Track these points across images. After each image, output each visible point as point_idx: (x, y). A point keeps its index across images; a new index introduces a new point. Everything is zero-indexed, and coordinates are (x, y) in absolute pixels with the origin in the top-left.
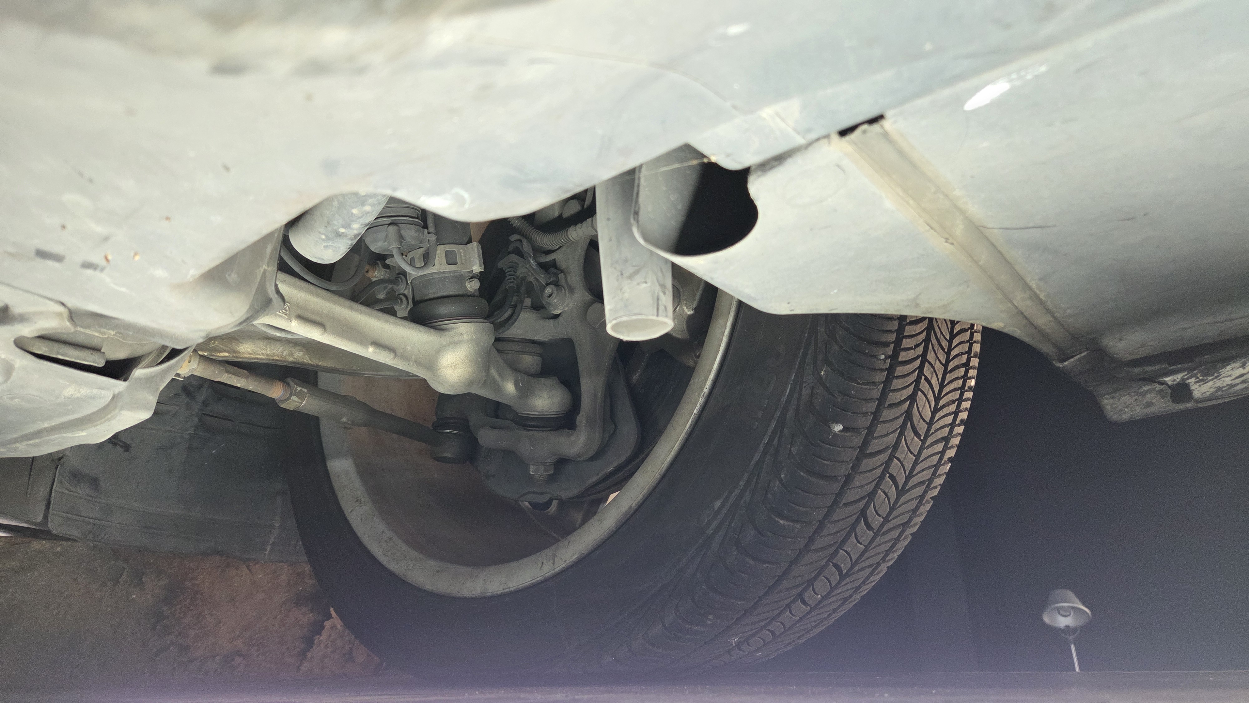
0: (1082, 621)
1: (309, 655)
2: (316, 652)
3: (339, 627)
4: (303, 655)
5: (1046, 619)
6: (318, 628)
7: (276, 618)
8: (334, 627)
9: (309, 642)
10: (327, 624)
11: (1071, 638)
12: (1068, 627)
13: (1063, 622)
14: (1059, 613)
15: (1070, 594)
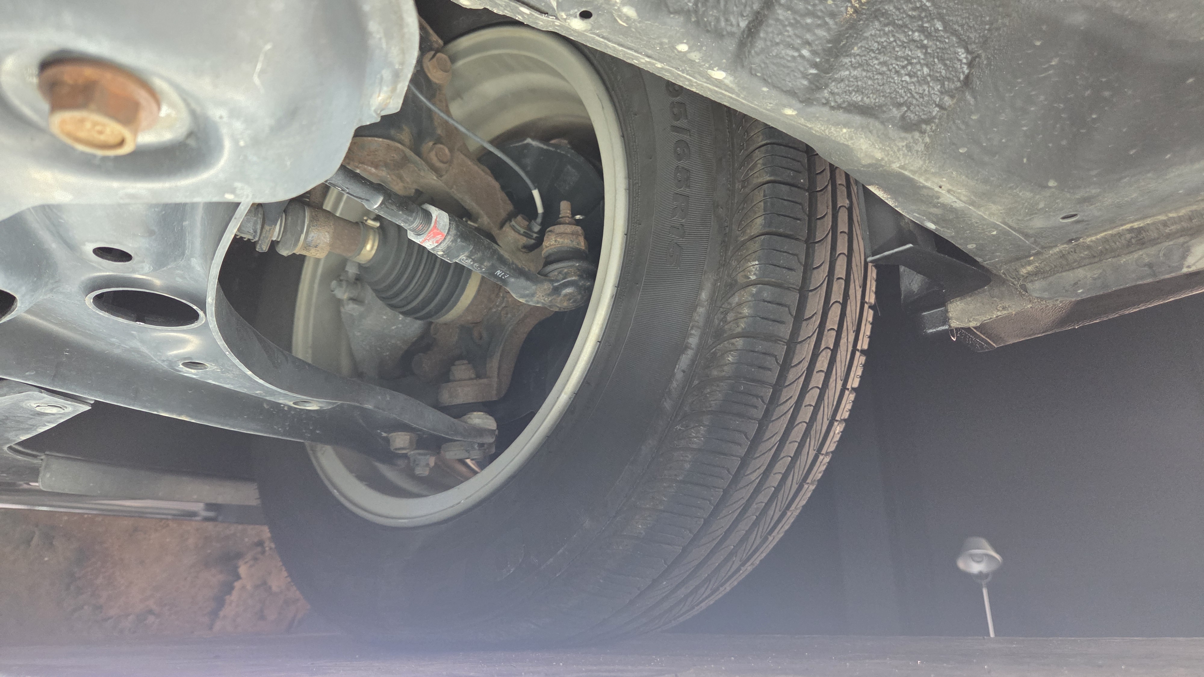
0: (993, 567)
1: (221, 614)
2: (228, 611)
3: (249, 587)
4: (214, 614)
5: (961, 564)
6: (228, 588)
7: (186, 579)
8: (243, 587)
9: (220, 601)
10: (237, 585)
11: (984, 582)
12: (981, 573)
13: (976, 568)
14: (973, 560)
15: (984, 542)
